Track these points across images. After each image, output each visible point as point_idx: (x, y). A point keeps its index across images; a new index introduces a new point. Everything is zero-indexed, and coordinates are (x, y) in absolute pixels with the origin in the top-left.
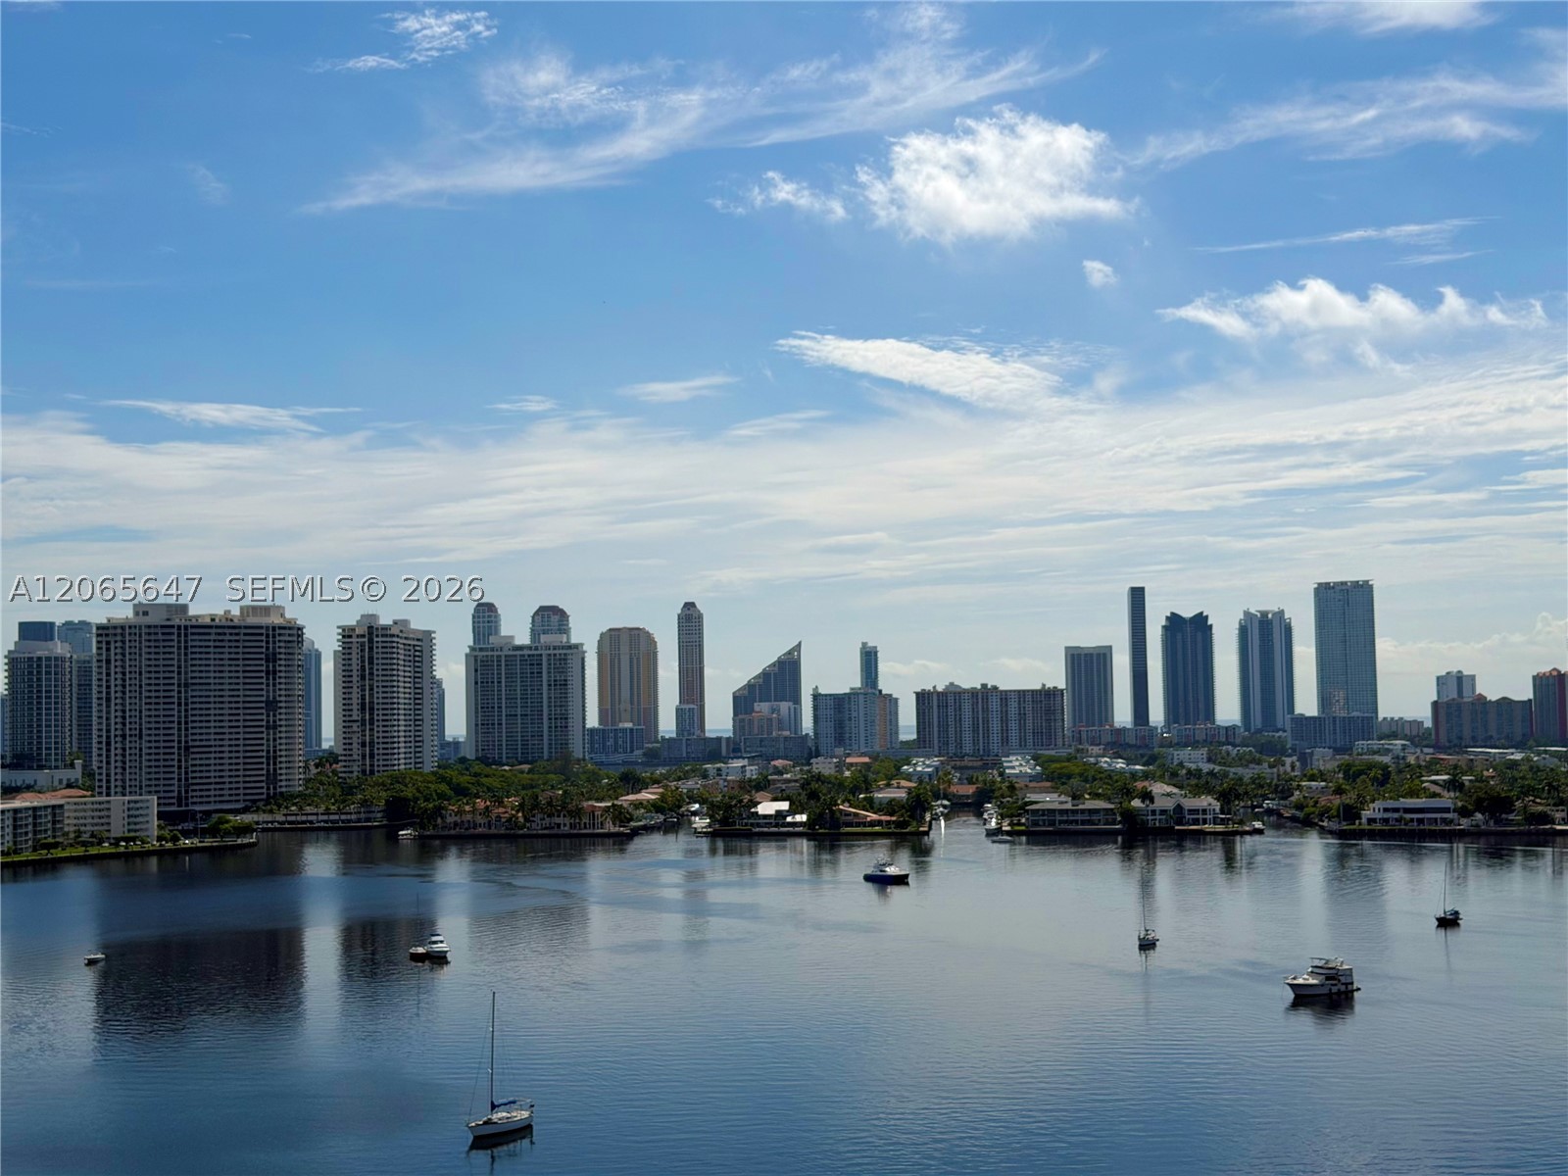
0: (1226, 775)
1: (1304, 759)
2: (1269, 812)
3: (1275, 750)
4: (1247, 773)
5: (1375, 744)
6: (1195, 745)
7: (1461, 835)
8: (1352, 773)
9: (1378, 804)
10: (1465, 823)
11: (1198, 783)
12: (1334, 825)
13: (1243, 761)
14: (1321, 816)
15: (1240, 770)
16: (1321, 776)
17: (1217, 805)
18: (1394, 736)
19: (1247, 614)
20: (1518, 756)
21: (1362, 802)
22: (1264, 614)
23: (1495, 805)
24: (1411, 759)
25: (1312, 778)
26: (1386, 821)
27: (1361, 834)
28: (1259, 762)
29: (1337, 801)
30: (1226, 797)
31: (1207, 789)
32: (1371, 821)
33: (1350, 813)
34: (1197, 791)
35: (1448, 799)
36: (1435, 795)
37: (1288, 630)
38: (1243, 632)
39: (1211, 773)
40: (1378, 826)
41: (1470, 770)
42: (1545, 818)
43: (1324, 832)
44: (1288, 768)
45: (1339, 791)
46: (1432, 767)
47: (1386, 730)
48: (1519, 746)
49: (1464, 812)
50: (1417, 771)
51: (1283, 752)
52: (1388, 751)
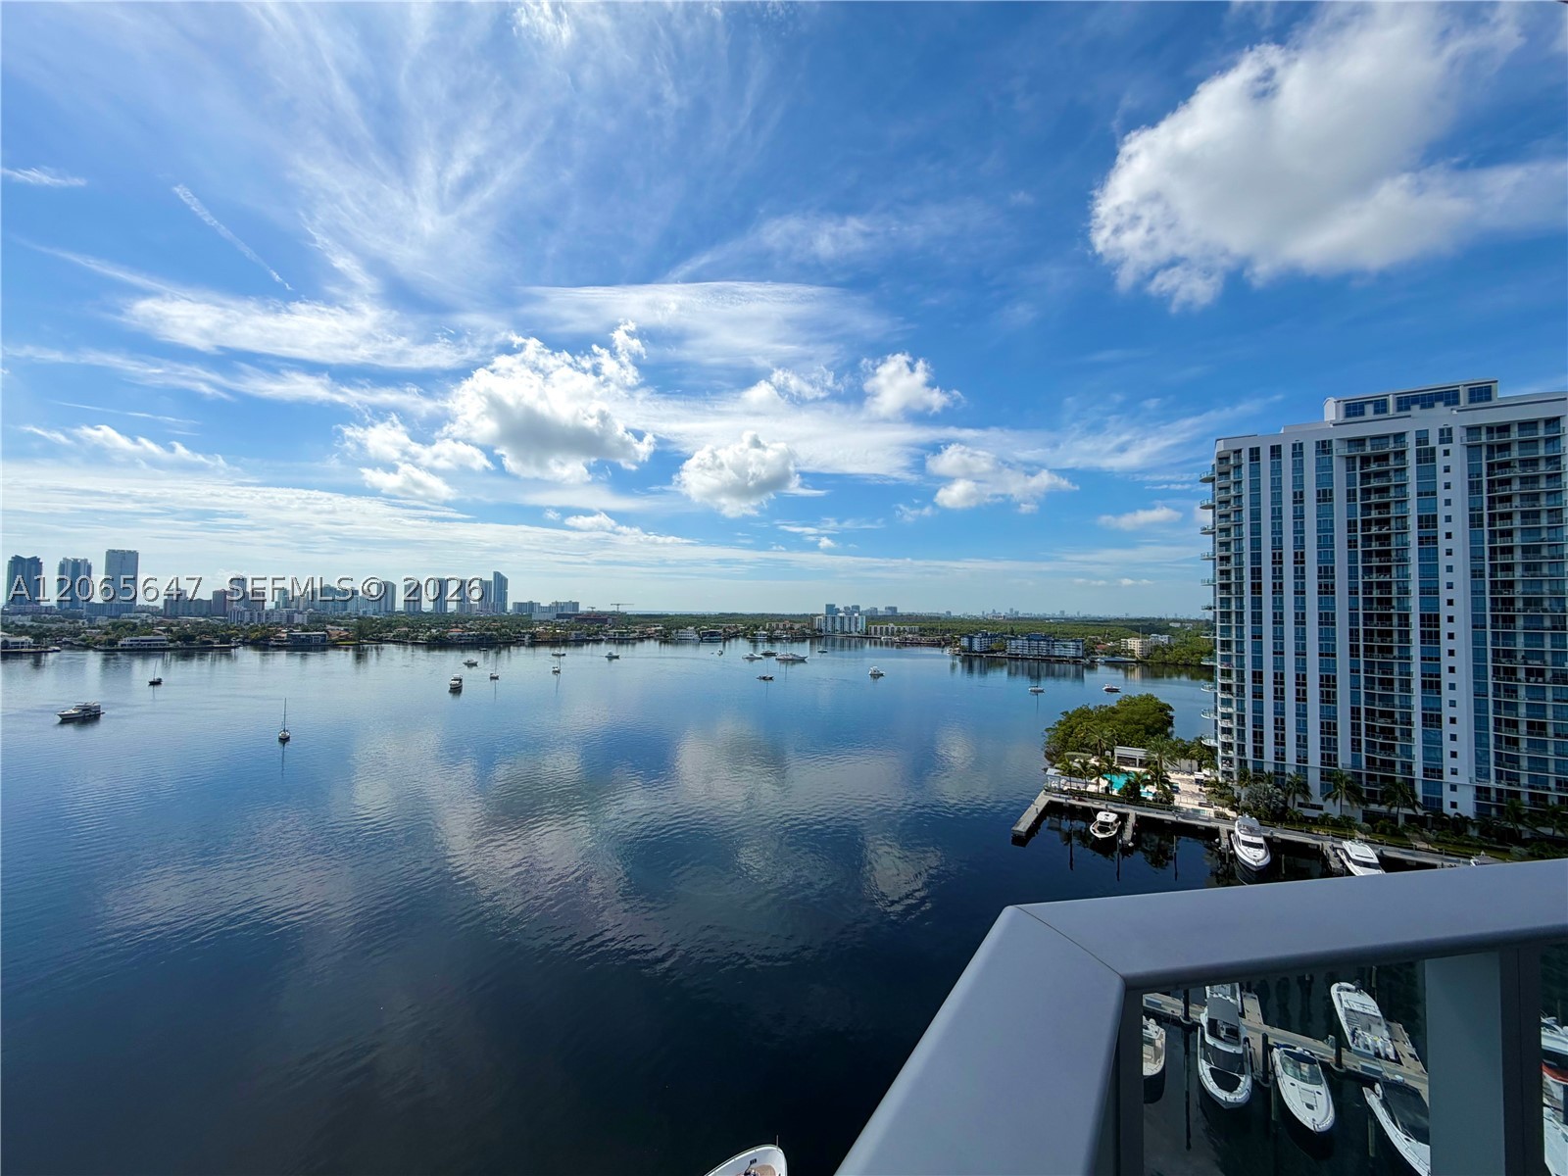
0: (41, 627)
1: (90, 620)
2: (65, 643)
3: (76, 617)
4: (54, 627)
5: (132, 615)
6: (24, 614)
7: (169, 649)
8: (115, 627)
9: (127, 639)
10: (171, 645)
11: (22, 630)
12: (102, 648)
13: (53, 621)
14: (96, 644)
15: (50, 625)
16: (99, 627)
17: (31, 641)
18: (144, 612)
19: (65, 559)
20: (202, 620)
21: (119, 638)
22: (76, 560)
23: (188, 638)
24: (150, 621)
25: (94, 628)
26: (131, 645)
27: (118, 650)
28: (64, 622)
29: (105, 637)
30: (38, 637)
31: (27, 633)
32: (122, 645)
33: (113, 642)
34: (20, 634)
35: (164, 636)
36: (159, 634)
37: (90, 567)
38: (62, 569)
39: (31, 626)
40: (127, 647)
41: (178, 625)
42: (210, 642)
43: (96, 650)
44: (80, 624)
45: (106, 634)
46: (158, 624)
47: (140, 609)
48: (203, 617)
49: (171, 641)
50: (152, 626)
51: (81, 618)
52: (138, 618)
